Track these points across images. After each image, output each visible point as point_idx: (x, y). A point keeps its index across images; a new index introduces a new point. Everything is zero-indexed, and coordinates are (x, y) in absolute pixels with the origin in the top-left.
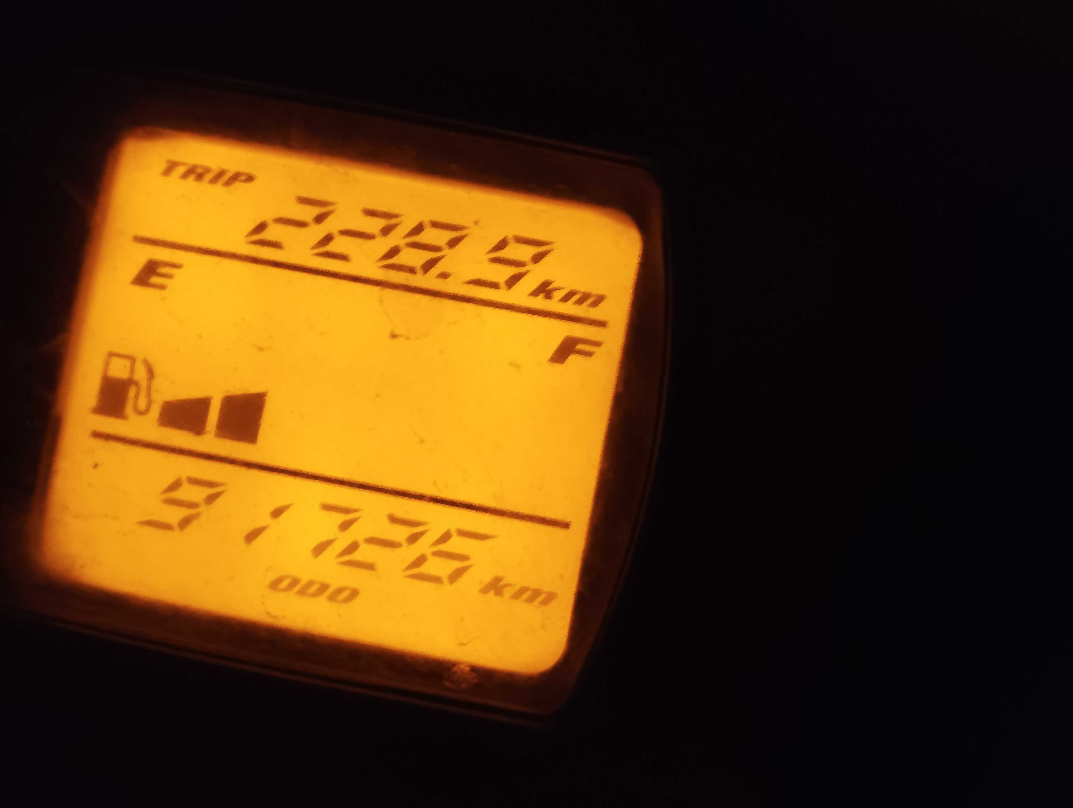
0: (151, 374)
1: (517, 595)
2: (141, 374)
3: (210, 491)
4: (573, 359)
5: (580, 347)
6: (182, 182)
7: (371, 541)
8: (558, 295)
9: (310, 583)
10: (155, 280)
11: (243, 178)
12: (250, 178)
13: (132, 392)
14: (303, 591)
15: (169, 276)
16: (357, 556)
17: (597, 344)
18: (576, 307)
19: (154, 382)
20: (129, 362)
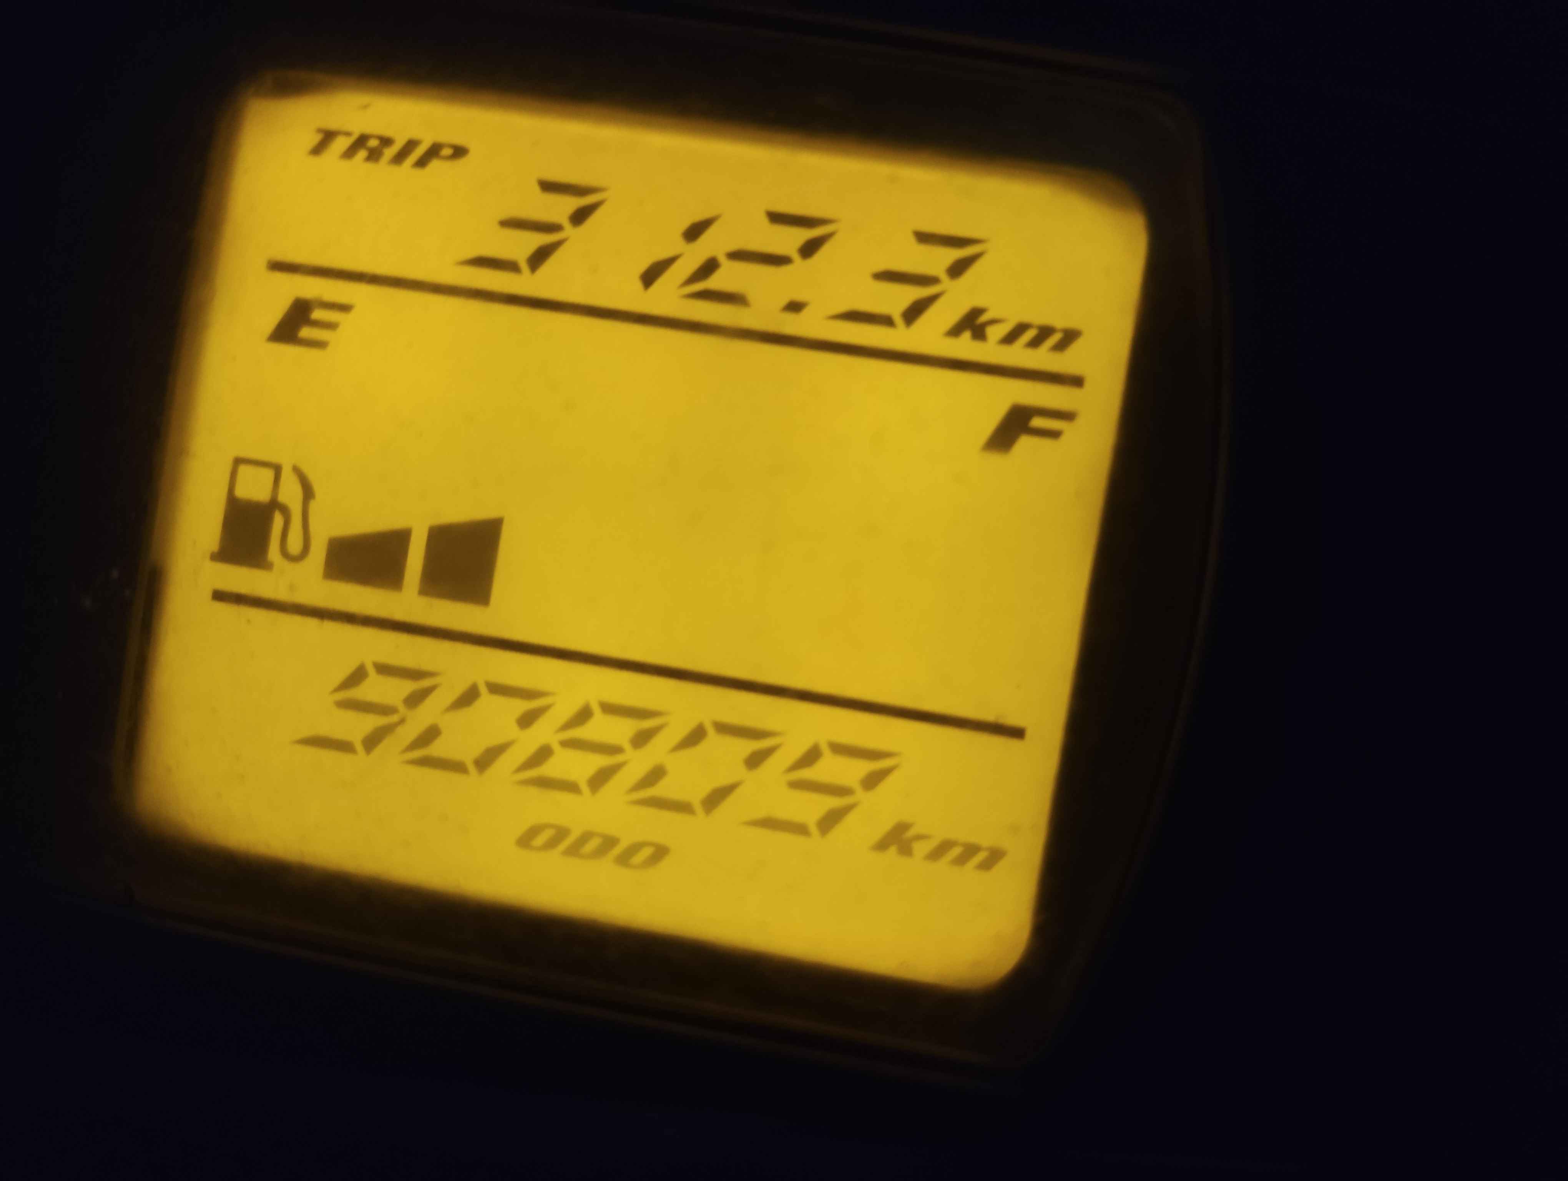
0: (308, 492)
1: (936, 854)
2: (290, 493)
3: (414, 686)
4: (1025, 444)
5: (1037, 422)
6: (347, 162)
8: (995, 333)
9: (585, 837)
10: (305, 332)
11: (447, 152)
12: (459, 152)
13: (278, 524)
14: (574, 851)
15: (331, 326)
16: (662, 790)
17: (1067, 416)
18: (1030, 352)
19: (313, 505)
20: (269, 474)
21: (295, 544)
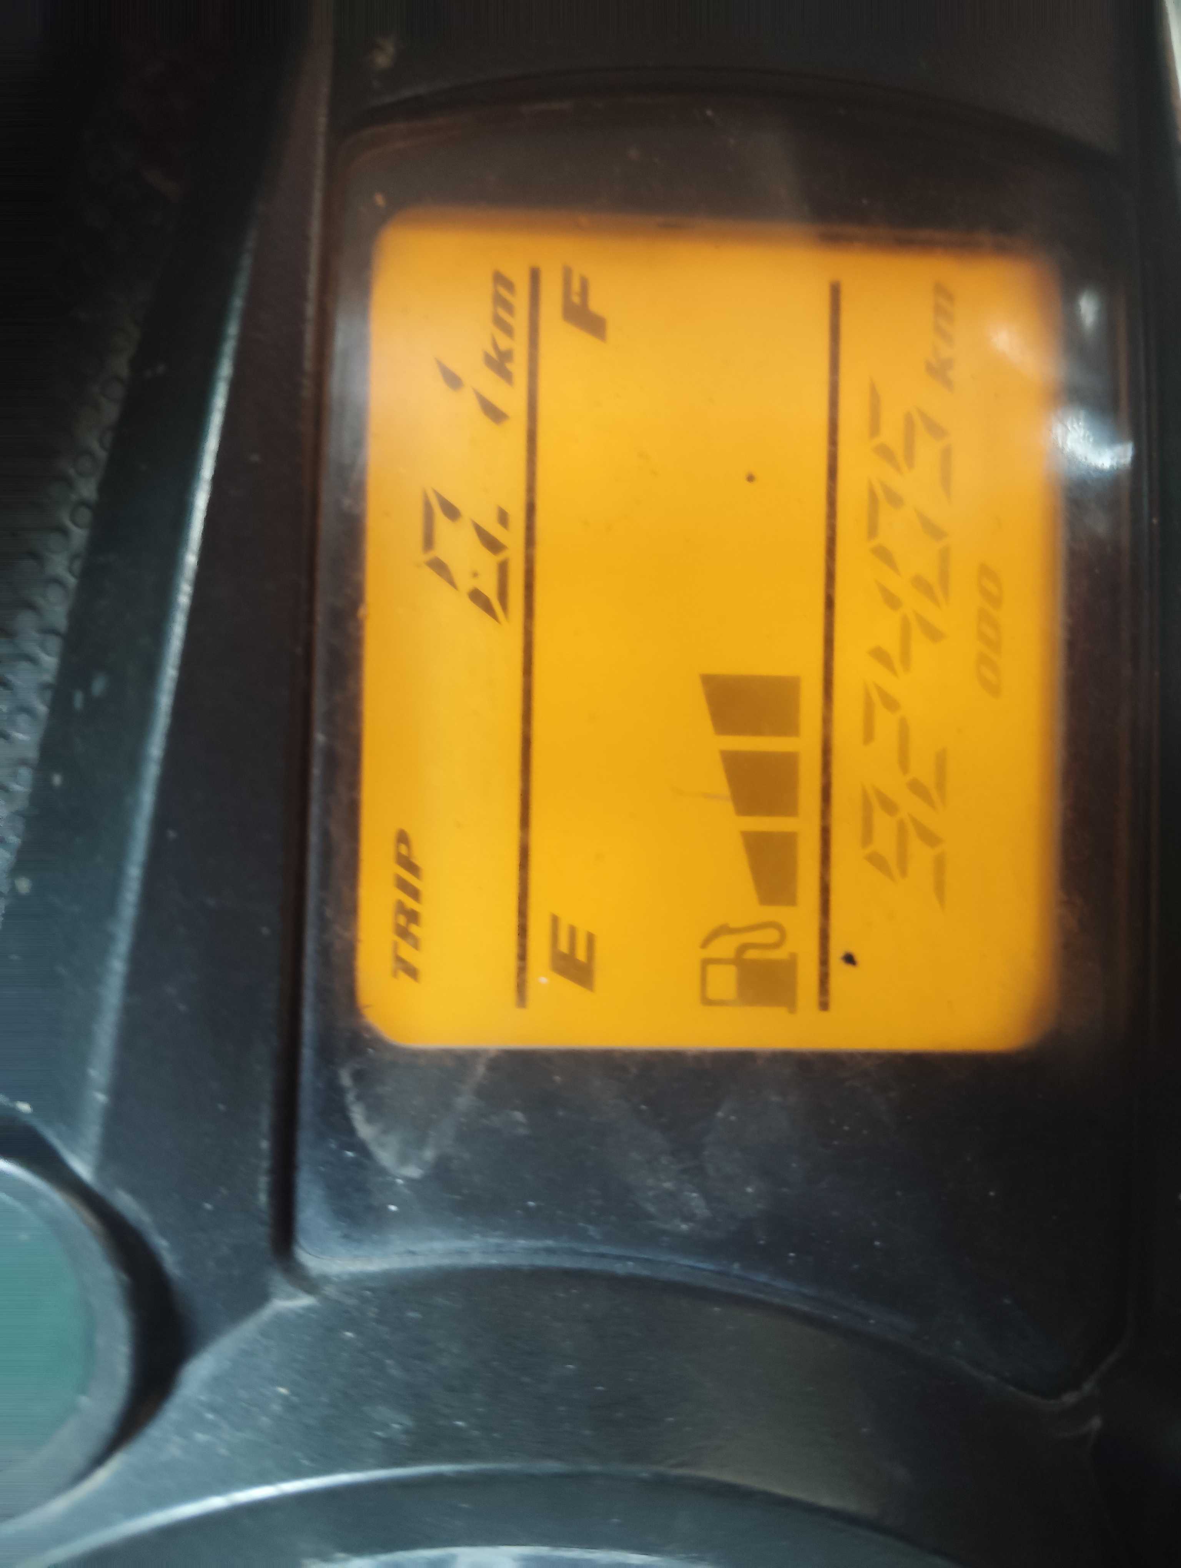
0: (722, 931)
1: (946, 338)
2: (726, 947)
4: (596, 306)
5: (576, 298)
6: (422, 944)
8: (504, 343)
9: (983, 638)
10: (581, 955)
11: (403, 850)
12: (403, 838)
13: (755, 954)
15: (573, 932)
16: (932, 576)
17: (567, 275)
19: (733, 925)
20: (712, 969)
21: (771, 936)
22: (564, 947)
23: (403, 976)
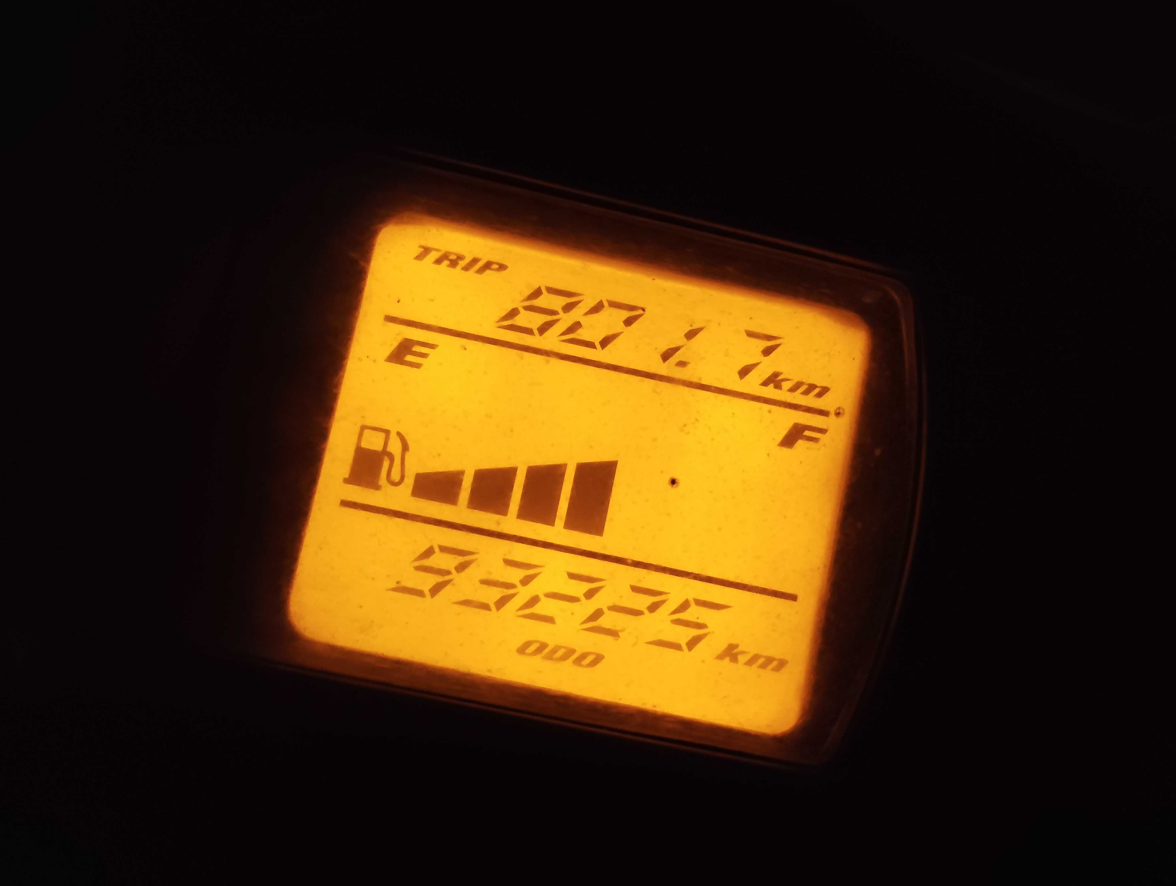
0: (405, 447)
1: (750, 662)
2: (394, 447)
3: (460, 559)
4: (801, 444)
5: (807, 433)
6: (437, 266)
7: (615, 608)
8: (786, 385)
9: (557, 649)
10: (409, 358)
11: (495, 266)
12: (502, 267)
13: (386, 464)
14: (550, 657)
15: (424, 356)
16: (601, 623)
17: (822, 431)
18: (803, 397)
19: (407, 454)
20: (382, 435)
21: (396, 475)
22: (417, 349)
23: (419, 251)
